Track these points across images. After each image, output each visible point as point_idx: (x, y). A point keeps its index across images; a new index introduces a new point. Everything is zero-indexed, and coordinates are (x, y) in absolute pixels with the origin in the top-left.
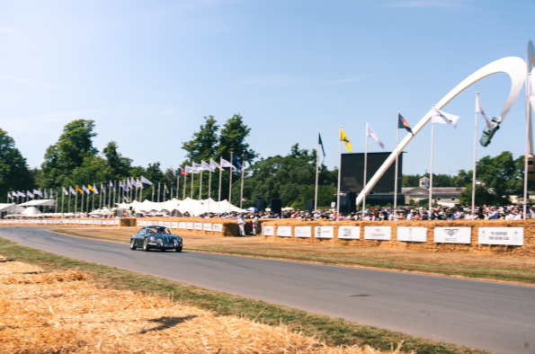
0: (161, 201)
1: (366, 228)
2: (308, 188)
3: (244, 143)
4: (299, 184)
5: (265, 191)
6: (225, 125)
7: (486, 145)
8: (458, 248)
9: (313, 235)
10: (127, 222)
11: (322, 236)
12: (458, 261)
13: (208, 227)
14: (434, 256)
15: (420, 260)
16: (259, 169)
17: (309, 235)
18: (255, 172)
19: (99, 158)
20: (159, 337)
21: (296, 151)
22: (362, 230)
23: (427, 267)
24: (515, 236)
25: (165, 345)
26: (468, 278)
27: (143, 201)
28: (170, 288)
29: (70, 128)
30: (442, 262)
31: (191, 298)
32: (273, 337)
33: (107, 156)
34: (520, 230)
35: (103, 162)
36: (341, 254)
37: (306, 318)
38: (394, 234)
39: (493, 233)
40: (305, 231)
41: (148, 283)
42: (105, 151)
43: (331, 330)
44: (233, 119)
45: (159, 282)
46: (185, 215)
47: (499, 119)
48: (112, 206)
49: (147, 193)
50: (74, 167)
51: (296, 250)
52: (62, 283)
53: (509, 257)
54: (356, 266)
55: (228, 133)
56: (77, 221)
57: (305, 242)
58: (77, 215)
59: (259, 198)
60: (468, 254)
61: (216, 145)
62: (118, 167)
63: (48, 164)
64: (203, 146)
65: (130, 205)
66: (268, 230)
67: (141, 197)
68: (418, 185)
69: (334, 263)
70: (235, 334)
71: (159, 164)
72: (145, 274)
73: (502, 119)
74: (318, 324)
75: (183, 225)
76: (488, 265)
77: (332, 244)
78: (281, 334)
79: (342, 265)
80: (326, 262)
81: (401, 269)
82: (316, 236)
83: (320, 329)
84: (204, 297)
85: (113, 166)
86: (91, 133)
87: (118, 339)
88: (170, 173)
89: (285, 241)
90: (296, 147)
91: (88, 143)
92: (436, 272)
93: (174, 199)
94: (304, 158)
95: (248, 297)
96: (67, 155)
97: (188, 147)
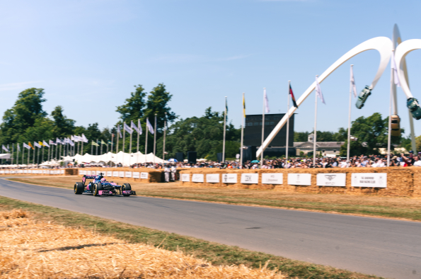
0: (99, 154)
1: (263, 175)
2: (218, 143)
3: (167, 107)
4: (212, 139)
5: (184, 146)
6: (151, 92)
7: (360, 108)
8: (335, 190)
9: (221, 180)
10: (71, 172)
11: (229, 181)
12: (335, 200)
13: (136, 175)
14: (316, 196)
15: (305, 200)
16: (179, 128)
17: (218, 181)
18: (176, 130)
19: (48, 120)
20: (78, 260)
21: (209, 113)
22: (260, 177)
23: (309, 205)
24: (380, 180)
25: (82, 266)
26: (341, 214)
27: (84, 154)
28: (101, 224)
29: (23, 95)
30: (322, 201)
31: (117, 232)
32: (170, 259)
33: (55, 118)
34: (384, 175)
35: (51, 122)
36: (243, 195)
37: (208, 246)
38: (285, 179)
39: (363, 178)
40: (214, 178)
41: (83, 220)
42: (53, 113)
43: (228, 255)
44: (158, 87)
45: (93, 220)
46: (118, 166)
47: (371, 87)
48: (58, 159)
49: (87, 148)
50: (27, 127)
51: (206, 193)
52: (8, 220)
53: (375, 196)
54: (253, 205)
55: (154, 99)
56: (30, 171)
57: (215, 187)
58: (29, 166)
59: (179, 151)
60: (343, 195)
61: (144, 108)
62: (63, 127)
63: (6, 125)
64: (133, 109)
65: (73, 158)
66: (185, 177)
67: (82, 151)
68: (307, 140)
69: (236, 203)
70: (139, 257)
71: (97, 124)
72: (81, 213)
73: (374, 87)
74: (217, 251)
75: (116, 174)
76: (358, 203)
77: (236, 188)
78: (176, 257)
79: (242, 205)
80: (230, 202)
81: (289, 207)
82: (224, 181)
83: (219, 255)
84: (128, 230)
85: (59, 126)
86: (41, 99)
87: (44, 263)
88: (106, 131)
89: (199, 186)
90: (209, 110)
91: (39, 107)
92: (316, 209)
93: (109, 153)
94: (215, 119)
95: (163, 230)
96: (22, 118)
97: (122, 110)
